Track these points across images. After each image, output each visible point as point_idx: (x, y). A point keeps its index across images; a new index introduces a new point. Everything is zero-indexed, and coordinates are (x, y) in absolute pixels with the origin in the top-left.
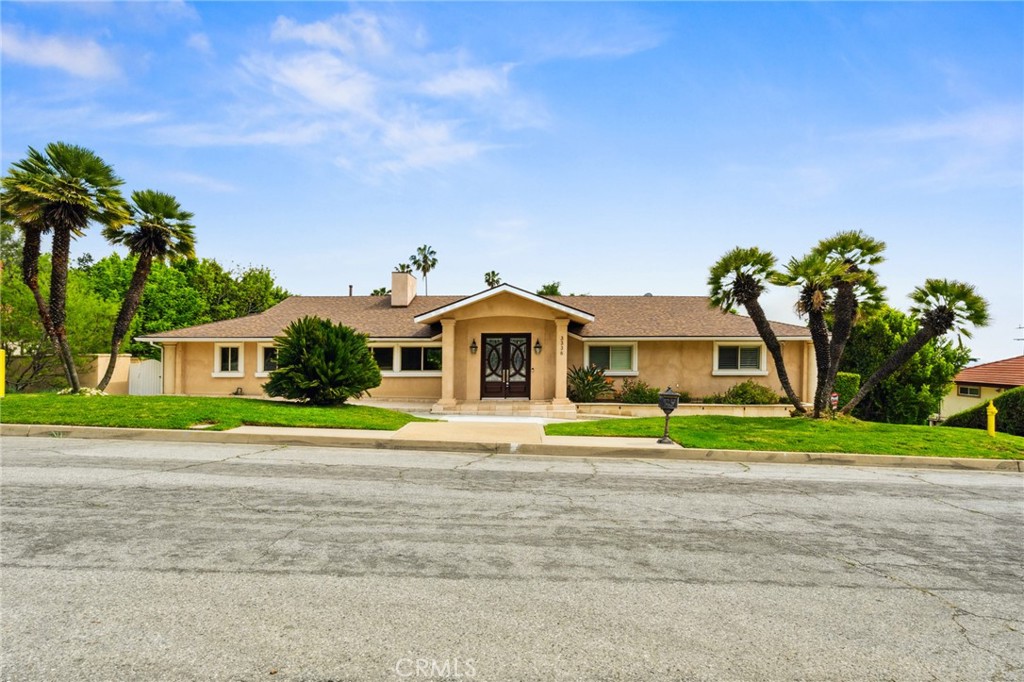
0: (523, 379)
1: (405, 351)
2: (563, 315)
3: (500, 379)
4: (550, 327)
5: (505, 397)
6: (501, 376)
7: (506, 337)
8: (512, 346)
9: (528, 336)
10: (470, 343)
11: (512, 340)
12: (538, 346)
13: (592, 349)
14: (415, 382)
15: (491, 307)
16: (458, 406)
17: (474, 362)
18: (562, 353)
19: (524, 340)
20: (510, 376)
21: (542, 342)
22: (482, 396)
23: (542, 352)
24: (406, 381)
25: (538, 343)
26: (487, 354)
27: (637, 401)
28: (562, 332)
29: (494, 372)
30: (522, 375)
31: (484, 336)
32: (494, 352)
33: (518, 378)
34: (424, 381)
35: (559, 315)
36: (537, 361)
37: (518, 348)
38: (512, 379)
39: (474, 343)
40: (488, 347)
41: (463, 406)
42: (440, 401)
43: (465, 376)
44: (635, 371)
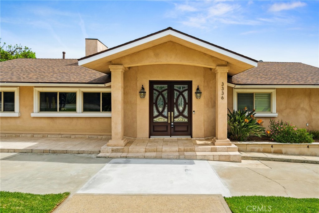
0: (186, 120)
1: (86, 96)
2: (224, 63)
3: (166, 120)
4: (210, 74)
5: (171, 135)
6: (167, 118)
7: (171, 84)
8: (176, 92)
9: (190, 83)
10: (139, 88)
11: (176, 87)
12: (198, 91)
13: (239, 95)
14: (95, 121)
15: (157, 55)
16: (126, 148)
17: (143, 105)
18: (222, 98)
19: (186, 86)
20: (175, 118)
21: (202, 89)
22: (150, 135)
23: (202, 98)
24: (88, 121)
25: (198, 89)
26: (155, 98)
27: (287, 141)
28: (222, 79)
29: (160, 114)
30: (184, 117)
31: (152, 83)
32: (160, 97)
33: (180, 119)
34: (103, 120)
35: (220, 63)
36: (198, 104)
37: (160, 93)
38: (176, 120)
39: (143, 88)
40: (156, 93)
41: (131, 148)
42: (110, 142)
43: (136, 118)
44: (274, 113)
